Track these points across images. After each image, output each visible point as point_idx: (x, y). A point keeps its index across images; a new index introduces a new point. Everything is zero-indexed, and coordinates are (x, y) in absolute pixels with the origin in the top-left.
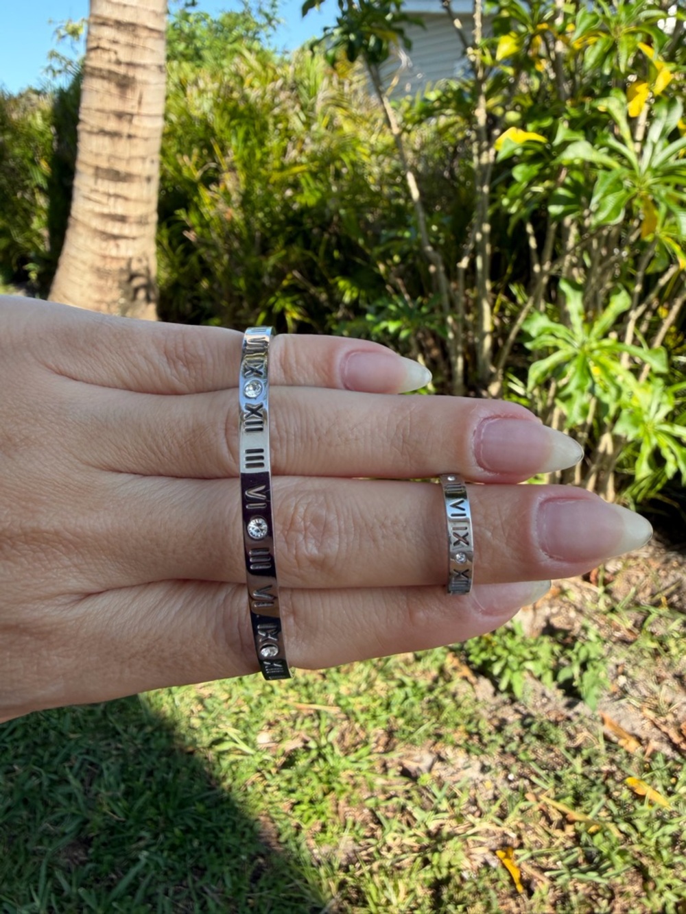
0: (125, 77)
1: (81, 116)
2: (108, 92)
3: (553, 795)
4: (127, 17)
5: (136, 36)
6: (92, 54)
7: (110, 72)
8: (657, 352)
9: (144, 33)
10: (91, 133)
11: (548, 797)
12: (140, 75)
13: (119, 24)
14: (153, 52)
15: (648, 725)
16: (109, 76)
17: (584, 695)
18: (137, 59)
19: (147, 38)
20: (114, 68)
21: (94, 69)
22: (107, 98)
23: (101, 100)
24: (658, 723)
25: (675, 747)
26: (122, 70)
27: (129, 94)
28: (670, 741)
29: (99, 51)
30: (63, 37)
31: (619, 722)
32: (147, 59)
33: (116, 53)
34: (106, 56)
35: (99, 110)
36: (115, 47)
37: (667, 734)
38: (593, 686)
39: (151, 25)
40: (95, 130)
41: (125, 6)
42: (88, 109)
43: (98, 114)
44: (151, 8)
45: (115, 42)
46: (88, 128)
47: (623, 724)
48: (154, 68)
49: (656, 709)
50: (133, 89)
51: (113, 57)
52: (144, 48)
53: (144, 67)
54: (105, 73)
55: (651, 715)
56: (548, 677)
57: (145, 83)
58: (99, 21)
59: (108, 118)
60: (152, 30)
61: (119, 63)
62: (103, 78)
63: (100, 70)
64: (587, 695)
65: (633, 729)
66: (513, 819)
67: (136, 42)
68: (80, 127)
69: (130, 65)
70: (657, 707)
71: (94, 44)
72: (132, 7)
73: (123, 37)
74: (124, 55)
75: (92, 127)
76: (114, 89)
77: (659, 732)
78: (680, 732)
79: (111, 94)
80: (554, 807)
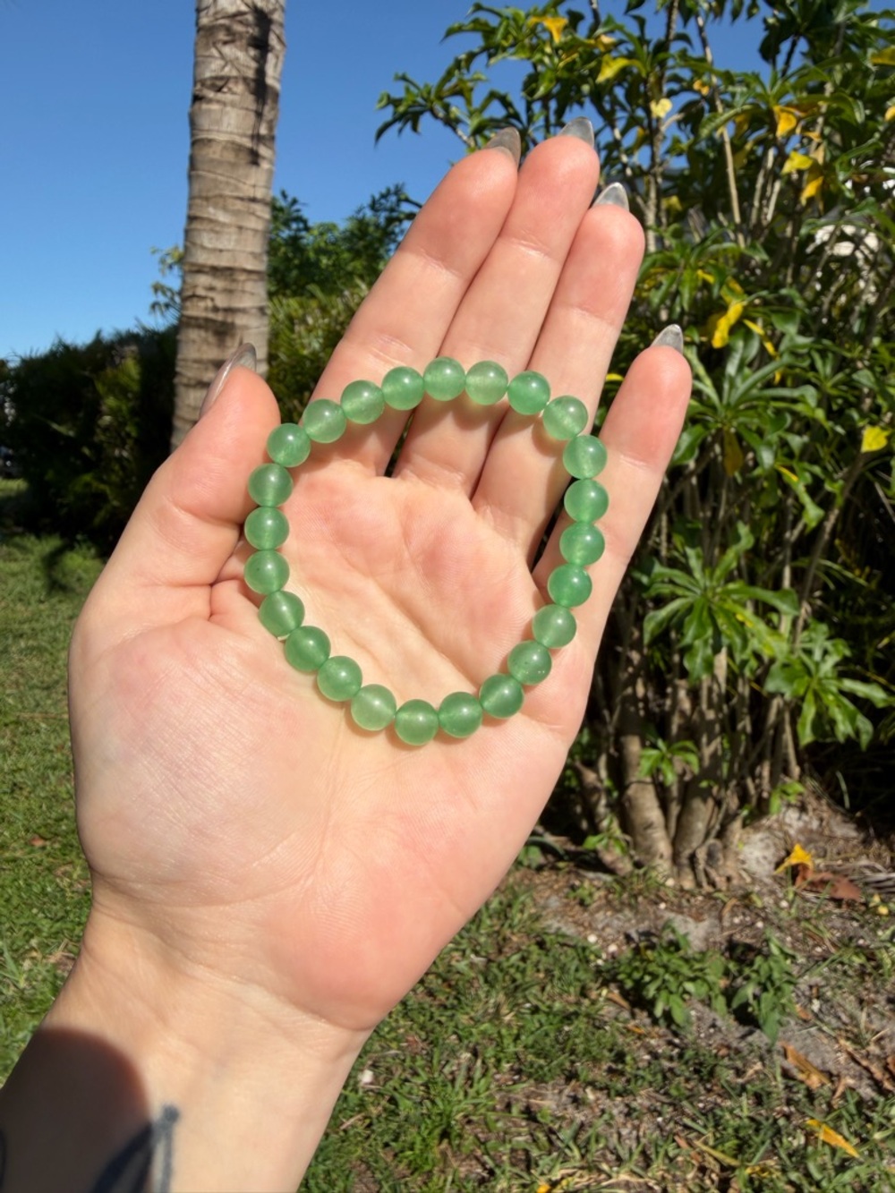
0: (223, 323)
1: (178, 369)
2: (206, 341)
3: (711, 1142)
4: (223, 261)
5: (234, 281)
6: (188, 304)
7: (207, 320)
8: (786, 593)
9: (242, 277)
10: (188, 386)
11: (706, 1143)
12: (240, 320)
13: (215, 271)
14: (253, 295)
15: (842, 1057)
16: (204, 324)
17: (761, 1021)
18: (237, 304)
19: (244, 281)
20: (211, 315)
21: (190, 318)
22: (205, 348)
23: (199, 350)
24: (857, 1056)
25: (877, 1086)
26: (219, 317)
27: (229, 342)
28: (871, 1077)
29: (195, 300)
30: (171, 267)
31: (807, 1055)
32: (247, 302)
33: (212, 299)
34: (202, 304)
35: (196, 361)
36: (211, 294)
37: (867, 1069)
38: (773, 1009)
39: (249, 267)
40: (193, 382)
41: (221, 251)
42: (184, 360)
43: (196, 365)
44: (249, 249)
45: (212, 289)
46: (185, 381)
47: (812, 1057)
48: (254, 311)
49: (856, 1040)
50: (233, 336)
51: (210, 304)
52: (243, 292)
53: (243, 311)
54: (202, 322)
55: (850, 1046)
56: (720, 1002)
57: (246, 327)
58: (194, 268)
59: (206, 369)
60: (250, 272)
61: (216, 309)
62: (199, 327)
63: (196, 318)
64: (765, 1022)
65: (824, 1063)
66: (659, 1167)
67: (234, 286)
68: (176, 380)
69: (229, 310)
70: (856, 1036)
71: (189, 293)
72: (228, 251)
73: (219, 284)
74: (221, 301)
75: (189, 379)
76: (211, 338)
77: (858, 1068)
78: (886, 1068)
79: (209, 344)
80: (711, 1155)
